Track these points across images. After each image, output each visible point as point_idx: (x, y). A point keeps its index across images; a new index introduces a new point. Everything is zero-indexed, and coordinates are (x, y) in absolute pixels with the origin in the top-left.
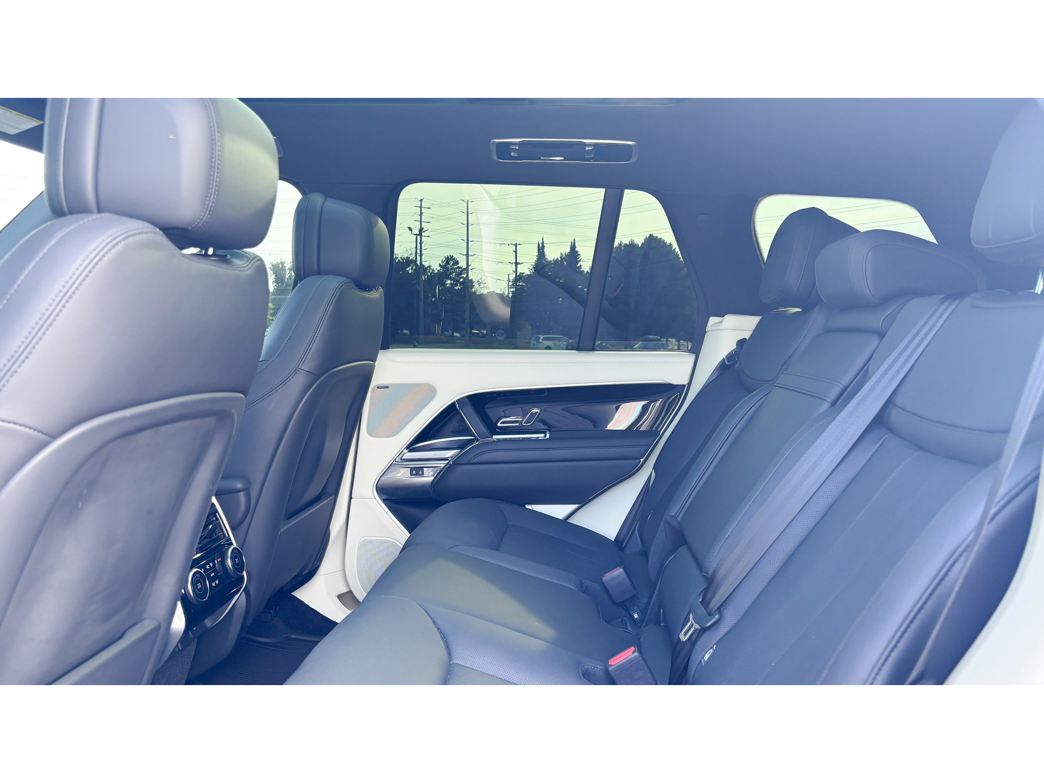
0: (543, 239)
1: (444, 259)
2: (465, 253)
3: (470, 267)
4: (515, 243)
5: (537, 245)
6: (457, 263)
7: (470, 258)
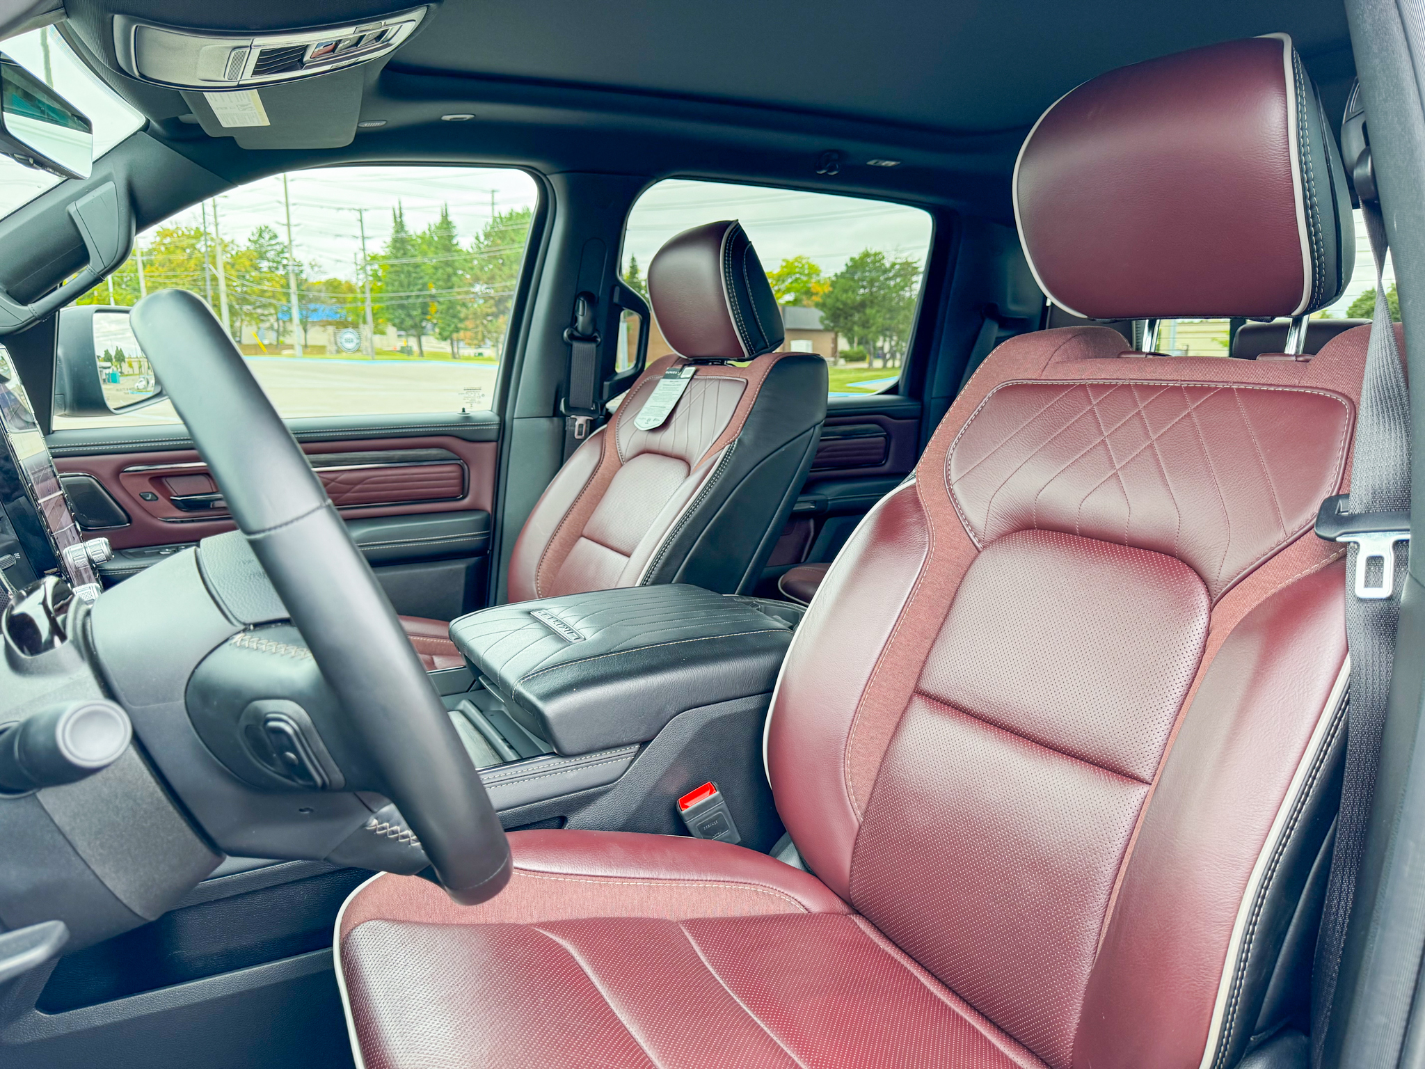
0: (400, 203)
1: (255, 231)
2: (285, 221)
3: (294, 243)
4: (357, 208)
5: (392, 212)
6: (275, 236)
7: (293, 229)
